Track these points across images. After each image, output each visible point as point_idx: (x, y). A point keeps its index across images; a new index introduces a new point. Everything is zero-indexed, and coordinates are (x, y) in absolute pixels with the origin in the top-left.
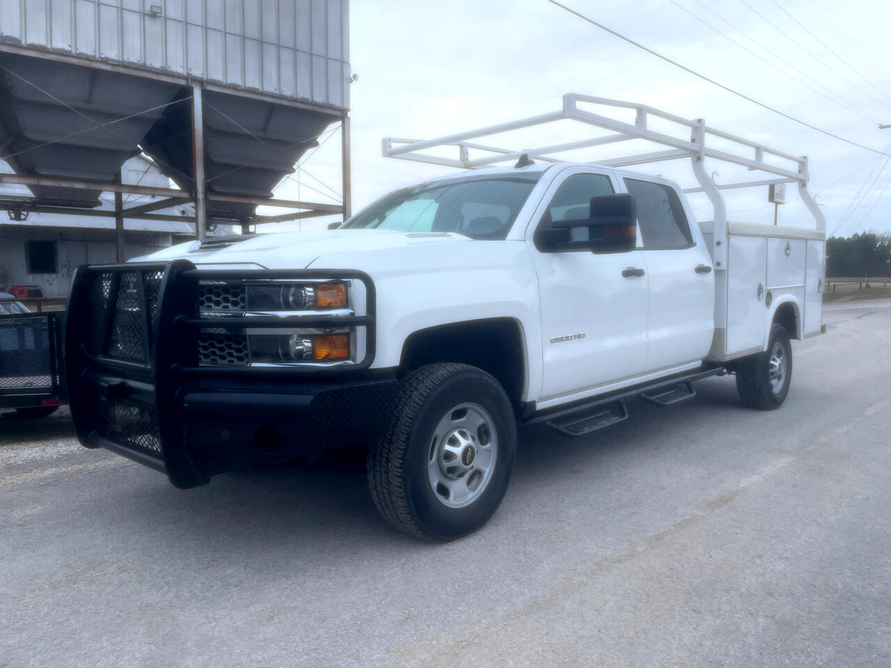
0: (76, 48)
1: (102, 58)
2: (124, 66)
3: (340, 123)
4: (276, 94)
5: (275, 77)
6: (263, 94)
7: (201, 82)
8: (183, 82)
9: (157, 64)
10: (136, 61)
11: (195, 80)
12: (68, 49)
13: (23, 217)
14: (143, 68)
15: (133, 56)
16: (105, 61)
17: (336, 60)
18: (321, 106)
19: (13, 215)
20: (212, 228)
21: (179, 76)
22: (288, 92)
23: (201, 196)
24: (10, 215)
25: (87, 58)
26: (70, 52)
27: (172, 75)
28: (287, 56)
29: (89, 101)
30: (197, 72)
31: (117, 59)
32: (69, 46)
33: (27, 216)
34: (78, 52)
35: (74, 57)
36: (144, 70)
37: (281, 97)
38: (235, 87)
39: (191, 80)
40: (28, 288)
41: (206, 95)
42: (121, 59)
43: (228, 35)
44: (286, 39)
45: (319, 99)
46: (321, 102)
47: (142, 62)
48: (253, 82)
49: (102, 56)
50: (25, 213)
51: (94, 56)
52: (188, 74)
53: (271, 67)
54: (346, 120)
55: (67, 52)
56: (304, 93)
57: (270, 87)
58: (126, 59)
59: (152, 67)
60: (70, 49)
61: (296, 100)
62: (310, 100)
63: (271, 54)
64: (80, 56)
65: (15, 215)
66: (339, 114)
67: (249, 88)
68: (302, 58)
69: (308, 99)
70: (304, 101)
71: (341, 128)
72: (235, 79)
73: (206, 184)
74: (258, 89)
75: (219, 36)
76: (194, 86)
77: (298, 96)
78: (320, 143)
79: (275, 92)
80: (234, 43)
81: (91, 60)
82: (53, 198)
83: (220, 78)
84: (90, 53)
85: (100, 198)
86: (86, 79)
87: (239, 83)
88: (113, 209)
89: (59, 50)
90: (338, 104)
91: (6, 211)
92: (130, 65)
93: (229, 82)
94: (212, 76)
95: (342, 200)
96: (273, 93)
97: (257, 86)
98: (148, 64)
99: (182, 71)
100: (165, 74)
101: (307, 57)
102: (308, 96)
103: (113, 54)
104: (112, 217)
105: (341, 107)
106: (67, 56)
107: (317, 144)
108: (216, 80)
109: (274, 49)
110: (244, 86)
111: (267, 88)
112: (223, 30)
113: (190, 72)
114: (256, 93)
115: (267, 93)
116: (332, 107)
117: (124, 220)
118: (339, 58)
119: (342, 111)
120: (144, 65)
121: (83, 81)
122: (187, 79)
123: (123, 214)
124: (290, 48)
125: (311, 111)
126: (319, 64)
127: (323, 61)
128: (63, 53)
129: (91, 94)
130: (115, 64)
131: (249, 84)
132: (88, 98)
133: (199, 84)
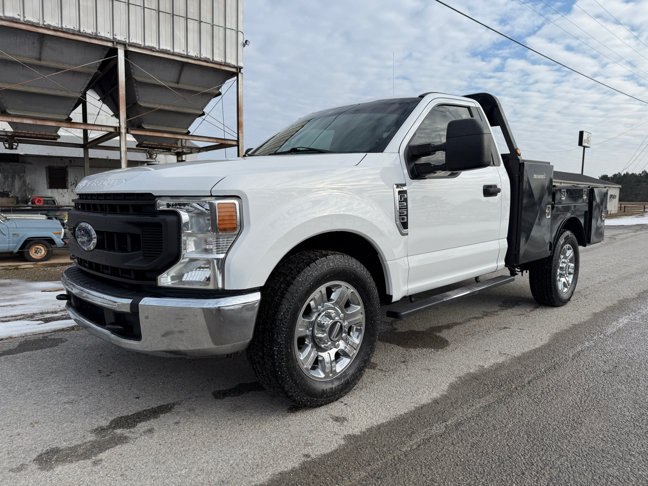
0: (24, 17)
1: (44, 25)
2: (63, 32)
3: (236, 78)
4: (184, 54)
5: (183, 41)
6: (173, 54)
7: (124, 44)
8: (110, 45)
9: (90, 31)
10: (72, 28)
11: (119, 43)
12: (17, 17)
13: (14, 147)
15: (70, 24)
16: (48, 27)
17: (232, 29)
18: (220, 64)
19: (7, 145)
20: (154, 157)
21: (107, 40)
22: (192, 53)
23: (123, 131)
24: (5, 146)
25: (33, 25)
26: (19, 19)
27: (101, 39)
28: (193, 25)
29: (40, 59)
30: (119, 38)
31: (57, 26)
32: (18, 15)
33: (17, 146)
34: (25, 19)
35: (22, 23)
36: (78, 35)
37: (187, 57)
38: (151, 49)
39: (116, 42)
41: (127, 53)
42: (60, 26)
43: (146, 9)
44: (193, 13)
45: (218, 59)
46: (221, 61)
48: (165, 45)
49: (45, 23)
50: (16, 144)
51: (39, 23)
53: (180, 34)
54: (240, 75)
55: (16, 19)
56: (206, 54)
57: (179, 49)
58: (64, 26)
59: (86, 33)
60: (19, 17)
61: (199, 60)
62: (211, 59)
63: (180, 23)
64: (27, 23)
65: (9, 145)
66: (234, 70)
67: (163, 49)
68: (206, 28)
69: (209, 59)
70: (206, 61)
71: (235, 83)
72: (151, 42)
74: (169, 51)
75: (139, 9)
76: (118, 47)
77: (202, 57)
79: (183, 53)
80: (151, 16)
81: (37, 27)
82: (23, 132)
83: (139, 42)
84: (35, 21)
85: (59, 133)
86: (36, 42)
87: (155, 45)
88: (82, 142)
89: (10, 17)
90: (234, 63)
91: (2, 143)
92: (67, 31)
93: (146, 44)
94: (133, 41)
95: (236, 135)
96: (181, 54)
97: (169, 48)
98: (82, 31)
99: (109, 36)
100: (96, 38)
101: (209, 26)
102: (209, 56)
103: (54, 22)
104: (81, 147)
105: (236, 65)
106: (17, 23)
107: (220, 94)
108: (136, 44)
109: (182, 20)
110: (159, 48)
111: (177, 50)
112: (142, 5)
113: (115, 37)
114: (168, 54)
115: (176, 54)
116: (229, 66)
117: (89, 149)
118: (234, 28)
119: (236, 68)
120: (79, 31)
121: (33, 43)
122: (113, 42)
123: (88, 146)
124: (196, 20)
125: (212, 68)
126: (219, 32)
127: (222, 30)
128: (12, 20)
129: (40, 53)
130: (55, 30)
131: (163, 47)
132: (38, 57)
133: (122, 46)
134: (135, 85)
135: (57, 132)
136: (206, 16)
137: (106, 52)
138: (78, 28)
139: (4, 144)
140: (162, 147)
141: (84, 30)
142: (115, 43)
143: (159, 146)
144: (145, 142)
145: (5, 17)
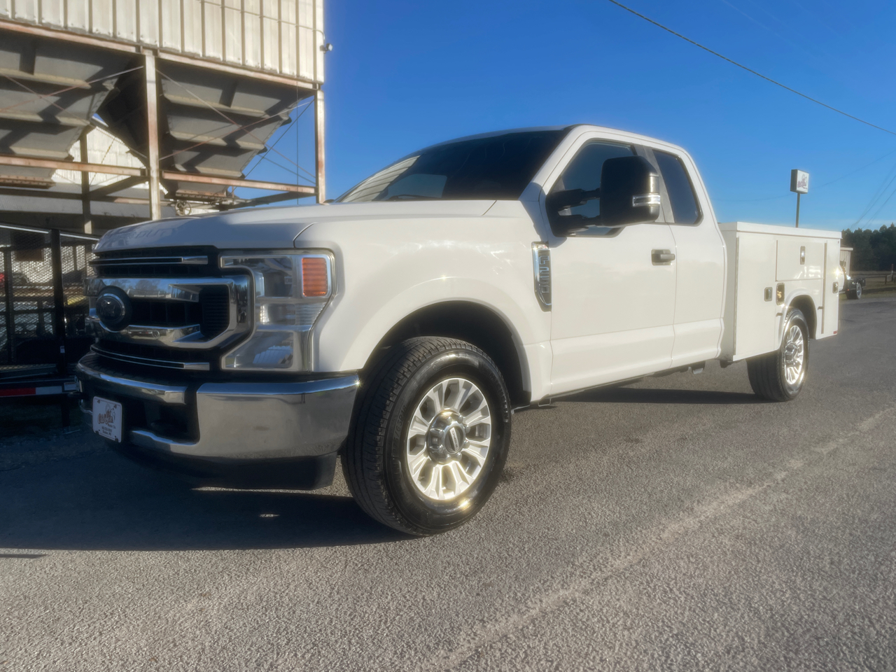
0: (14, 13)
3: (311, 98)
4: (239, 64)
5: (238, 43)
6: (224, 64)
7: (155, 51)
8: (133, 50)
9: (104, 30)
10: (80, 26)
11: (147, 47)
14: (89, 34)
15: (77, 22)
17: (308, 28)
18: (291, 78)
20: (186, 212)
21: (130, 44)
22: (251, 62)
23: (154, 175)
25: (26, 23)
26: (7, 16)
27: (122, 42)
28: (251, 23)
29: (31, 71)
30: (147, 40)
31: (58, 24)
34: (16, 16)
35: (12, 22)
36: (90, 37)
37: (245, 67)
38: (193, 57)
39: (143, 47)
41: (159, 63)
42: (63, 25)
45: (288, 70)
46: (291, 74)
47: (87, 27)
48: (212, 52)
49: (43, 21)
52: (139, 41)
53: (233, 34)
56: (270, 64)
57: (232, 56)
58: (69, 25)
59: (99, 34)
61: (261, 72)
62: (278, 71)
63: (233, 19)
66: (310, 86)
67: (209, 57)
68: (270, 26)
69: (275, 71)
70: (271, 73)
71: (313, 103)
72: (192, 47)
73: (160, 161)
74: (218, 58)
76: (145, 53)
77: (265, 67)
78: (293, 120)
79: (238, 61)
80: (191, 9)
81: (29, 25)
83: (176, 45)
84: (28, 17)
85: (54, 178)
87: (197, 50)
88: (79, 191)
90: (310, 76)
92: (73, 31)
93: (186, 50)
94: (167, 43)
95: (314, 180)
96: (236, 63)
97: (217, 54)
98: (94, 30)
99: (134, 39)
100: (114, 41)
101: (275, 24)
102: (276, 67)
103: (54, 19)
104: (78, 199)
105: (313, 79)
106: (4, 21)
107: (290, 120)
108: (171, 49)
109: (237, 15)
110: (204, 55)
111: (229, 57)
113: (141, 39)
114: (217, 63)
115: (229, 63)
116: (304, 81)
117: (91, 202)
118: (311, 26)
119: (314, 84)
120: (91, 31)
121: (25, 49)
122: (138, 47)
123: (89, 197)
124: (256, 15)
125: (280, 83)
126: (289, 33)
127: (293, 28)
130: (56, 30)
131: (209, 53)
133: (151, 52)
135: (51, 176)
136: (270, 9)
137: (128, 61)
138: (89, 26)
140: (204, 197)
141: (97, 30)
142: (141, 48)
143: (200, 197)
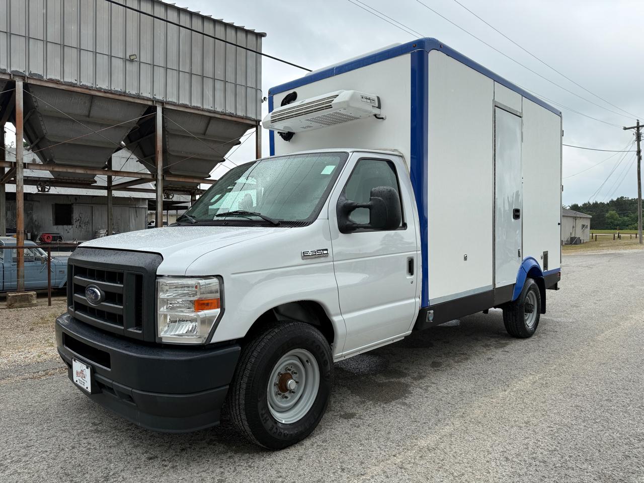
0: (80, 82)
1: (97, 88)
2: (111, 93)
3: (254, 129)
5: (211, 99)
6: (203, 110)
7: (162, 103)
8: (150, 103)
9: (134, 92)
10: (119, 90)
11: (158, 101)
12: (74, 82)
13: (46, 190)
14: (124, 94)
15: (117, 87)
16: (99, 90)
18: (242, 118)
19: (40, 189)
20: (171, 197)
21: (148, 99)
22: (219, 109)
23: (160, 177)
24: (38, 189)
25: (87, 88)
26: (76, 84)
27: (143, 99)
28: (219, 85)
29: (88, 116)
30: (159, 97)
31: (107, 88)
32: (76, 80)
33: (49, 189)
34: (81, 84)
35: (78, 87)
36: (124, 96)
37: (215, 112)
38: (184, 106)
39: (156, 101)
40: (53, 235)
41: (164, 110)
42: (110, 89)
43: (180, 72)
44: (219, 74)
45: (240, 113)
46: (242, 115)
47: (123, 90)
48: (196, 103)
49: (97, 87)
50: (48, 187)
51: (92, 87)
52: (154, 97)
53: (208, 93)
54: (259, 127)
55: (74, 84)
56: (230, 110)
57: (208, 106)
58: (113, 89)
59: (130, 94)
60: (76, 82)
61: (225, 114)
62: (235, 114)
63: (209, 83)
64: (82, 87)
65: (42, 188)
66: (254, 123)
67: (194, 106)
68: (230, 87)
69: (233, 114)
70: (231, 115)
71: (255, 133)
72: (184, 101)
73: (163, 169)
74: (199, 107)
75: (175, 73)
76: (157, 105)
77: (227, 112)
78: (242, 142)
79: (212, 109)
80: (184, 78)
81: (90, 89)
82: (65, 178)
83: (175, 100)
84: (89, 85)
85: (96, 179)
86: (87, 102)
87: (187, 103)
88: (106, 185)
89: (69, 82)
90: (253, 117)
91: (36, 186)
92: (115, 93)
93: (180, 102)
94: (170, 99)
96: (210, 110)
97: (199, 105)
98: (127, 92)
99: (149, 96)
100: (139, 98)
101: (233, 86)
102: (233, 112)
103: (104, 86)
104: (105, 189)
106: (74, 86)
107: (240, 143)
108: (172, 102)
109: (211, 81)
110: (190, 105)
111: (206, 107)
112: (178, 69)
114: (198, 110)
115: (205, 110)
116: (250, 119)
117: (113, 191)
118: (254, 86)
119: (254, 120)
120: (125, 92)
121: (85, 103)
122: (153, 101)
123: (112, 188)
124: (222, 81)
125: (235, 121)
126: (241, 91)
127: (243, 88)
128: (71, 84)
129: (90, 111)
130: (105, 92)
131: (194, 104)
132: (87, 114)
133: (161, 104)
134: (167, 136)
135: (94, 177)
136: (230, 77)
137: (145, 109)
138: (124, 90)
139: (37, 188)
141: (129, 92)
143: (183, 189)
144: (170, 186)
145: (65, 82)
